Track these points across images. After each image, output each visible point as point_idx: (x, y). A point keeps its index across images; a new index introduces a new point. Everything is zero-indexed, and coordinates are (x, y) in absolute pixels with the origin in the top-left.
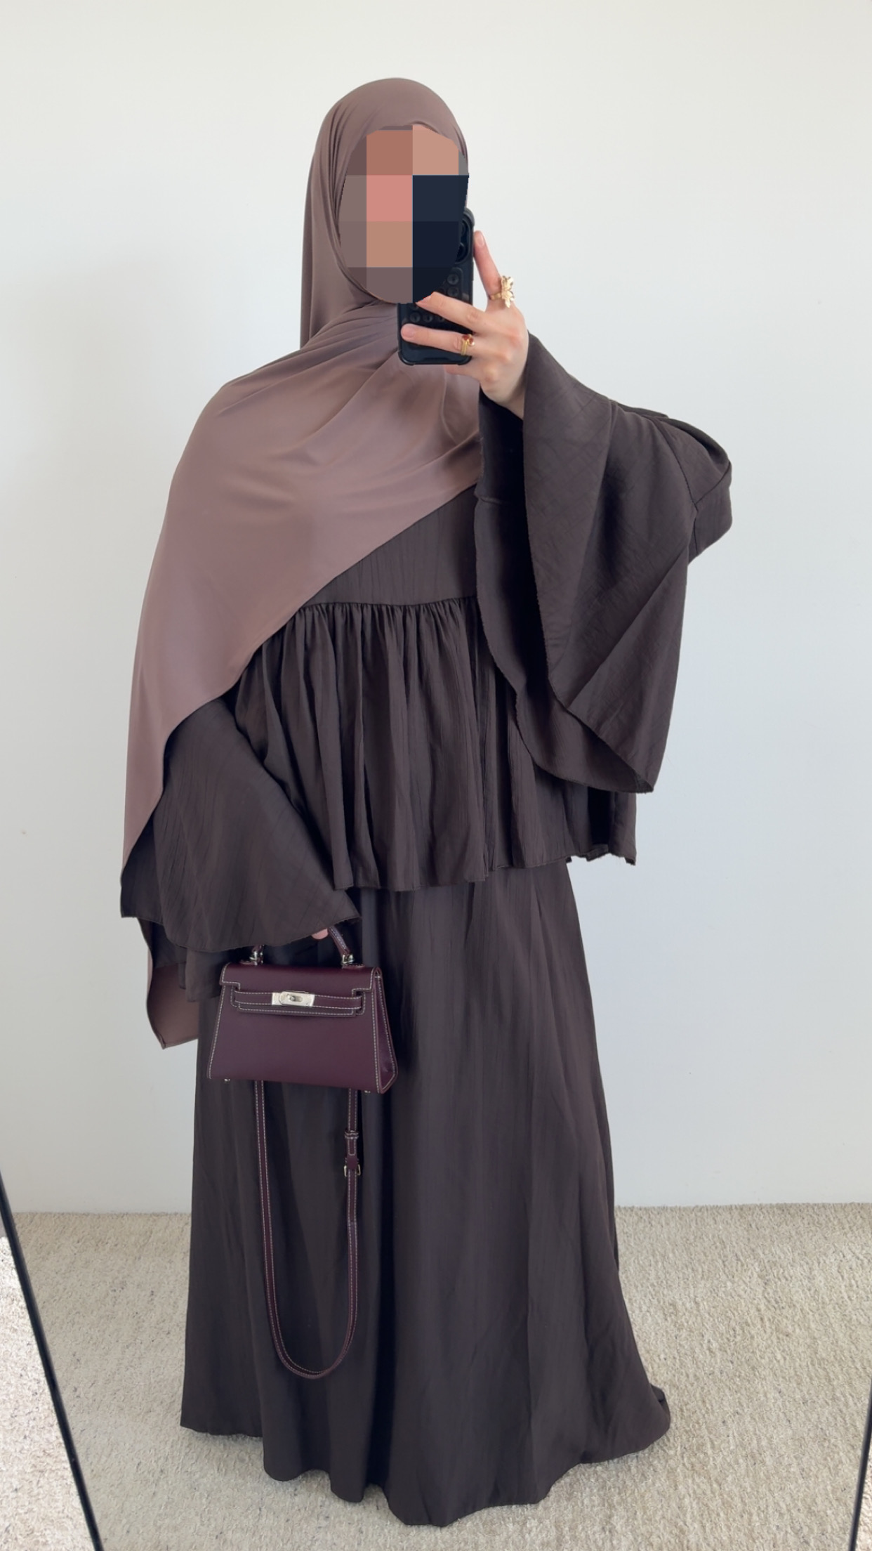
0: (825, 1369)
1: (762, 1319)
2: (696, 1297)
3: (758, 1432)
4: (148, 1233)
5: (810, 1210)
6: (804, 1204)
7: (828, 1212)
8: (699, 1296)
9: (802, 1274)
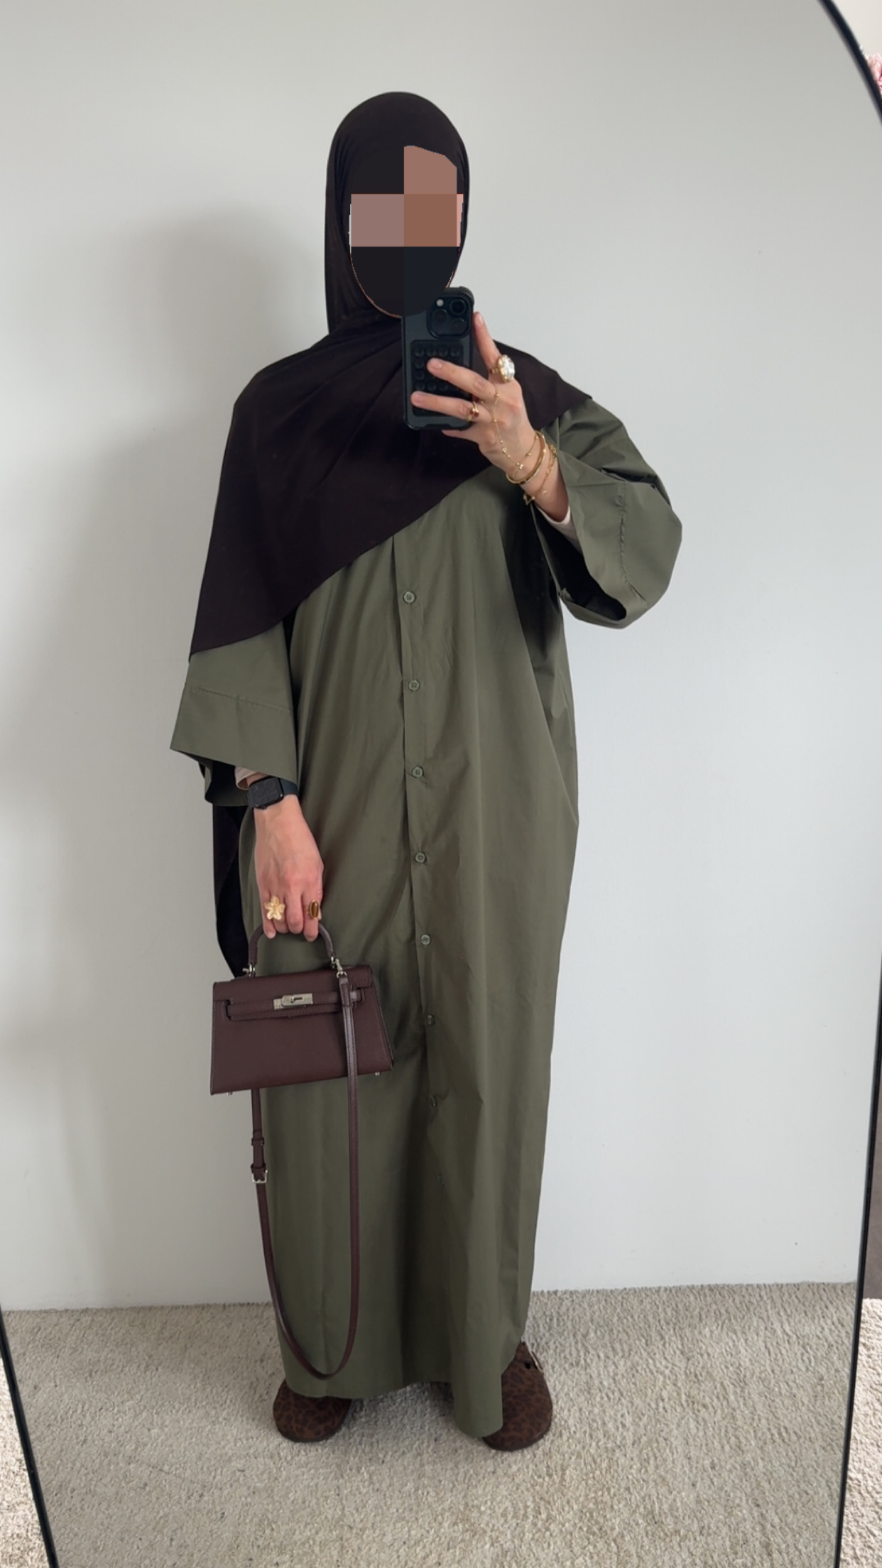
0: (737, 1438)
1: (679, 1394)
2: (616, 1374)
3: (660, 1496)
4: (36, 1330)
5: (744, 1290)
6: (736, 1285)
7: (763, 1293)
8: (620, 1373)
9: (726, 1351)
